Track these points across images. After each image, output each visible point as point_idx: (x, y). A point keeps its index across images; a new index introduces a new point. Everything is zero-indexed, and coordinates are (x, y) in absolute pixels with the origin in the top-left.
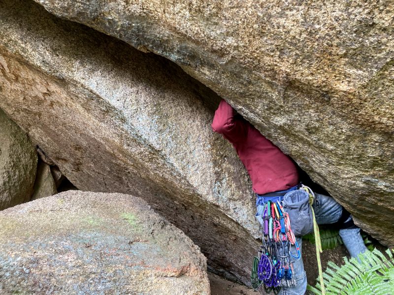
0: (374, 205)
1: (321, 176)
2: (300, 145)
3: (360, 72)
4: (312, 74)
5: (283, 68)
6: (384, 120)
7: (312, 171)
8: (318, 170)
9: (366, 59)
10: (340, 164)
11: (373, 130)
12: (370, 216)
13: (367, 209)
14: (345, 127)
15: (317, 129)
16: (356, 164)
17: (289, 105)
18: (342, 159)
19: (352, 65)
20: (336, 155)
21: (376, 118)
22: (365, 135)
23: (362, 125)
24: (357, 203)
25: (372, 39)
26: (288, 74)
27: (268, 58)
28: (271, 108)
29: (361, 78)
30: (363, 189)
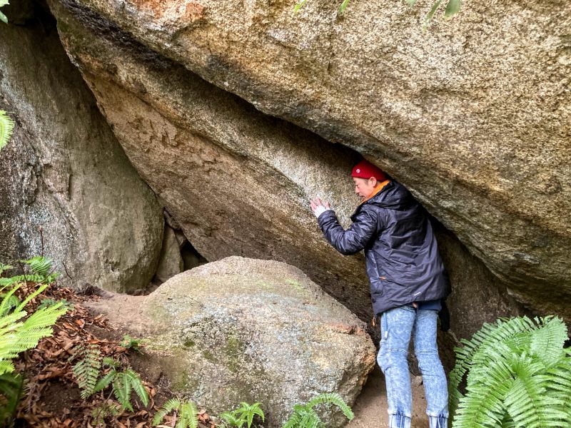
0: (523, 275)
1: (479, 250)
2: (463, 223)
3: (508, 181)
4: (475, 178)
5: (454, 172)
6: (525, 211)
7: (472, 245)
8: (477, 245)
9: (511, 174)
10: (495, 241)
11: (518, 217)
12: (521, 285)
13: (518, 279)
14: (498, 214)
15: (477, 214)
16: (508, 241)
17: (457, 195)
18: (496, 236)
19: (503, 176)
20: (491, 233)
21: (520, 210)
22: (513, 220)
23: (510, 214)
24: (509, 273)
25: (514, 164)
26: (457, 176)
27: (443, 164)
28: (441, 194)
29: (508, 184)
30: (513, 261)
